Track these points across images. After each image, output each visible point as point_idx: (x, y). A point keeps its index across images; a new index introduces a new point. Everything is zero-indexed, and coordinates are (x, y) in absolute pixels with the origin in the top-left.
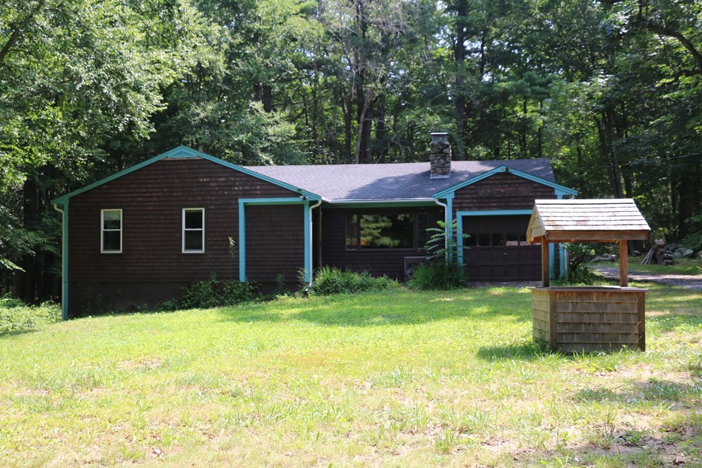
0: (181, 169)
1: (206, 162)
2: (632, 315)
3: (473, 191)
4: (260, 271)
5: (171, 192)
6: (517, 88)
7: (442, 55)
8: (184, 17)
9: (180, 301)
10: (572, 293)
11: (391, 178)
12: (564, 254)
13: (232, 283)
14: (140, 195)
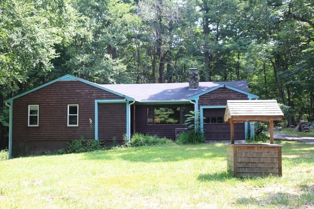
0: (68, 86)
1: (79, 82)
2: (275, 158)
3: (208, 96)
4: (105, 135)
5: (62, 97)
6: (233, 47)
7: (199, 32)
8: (68, 12)
9: (66, 150)
10: (245, 147)
11: (170, 90)
12: (252, 127)
13: (91, 141)
14: (47, 98)
